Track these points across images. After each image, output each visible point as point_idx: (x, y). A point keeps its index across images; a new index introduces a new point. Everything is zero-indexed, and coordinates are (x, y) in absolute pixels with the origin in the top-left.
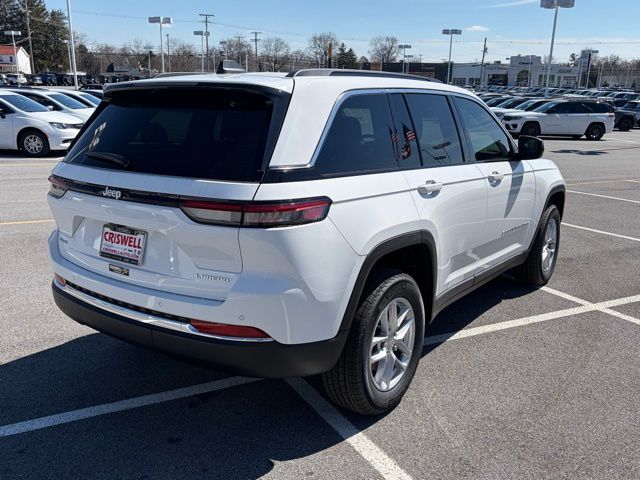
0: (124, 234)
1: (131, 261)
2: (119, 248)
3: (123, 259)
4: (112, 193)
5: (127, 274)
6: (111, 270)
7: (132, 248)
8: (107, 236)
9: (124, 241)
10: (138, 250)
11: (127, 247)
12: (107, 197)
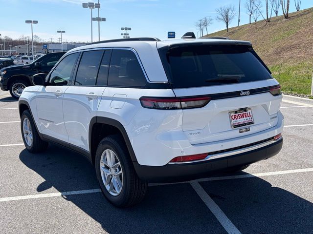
0: (241, 113)
1: (250, 123)
2: (241, 121)
3: (246, 124)
4: (246, 93)
5: (249, 131)
6: (240, 132)
7: (248, 118)
8: (233, 117)
9: (242, 116)
10: (250, 117)
11: (245, 118)
12: (243, 96)
